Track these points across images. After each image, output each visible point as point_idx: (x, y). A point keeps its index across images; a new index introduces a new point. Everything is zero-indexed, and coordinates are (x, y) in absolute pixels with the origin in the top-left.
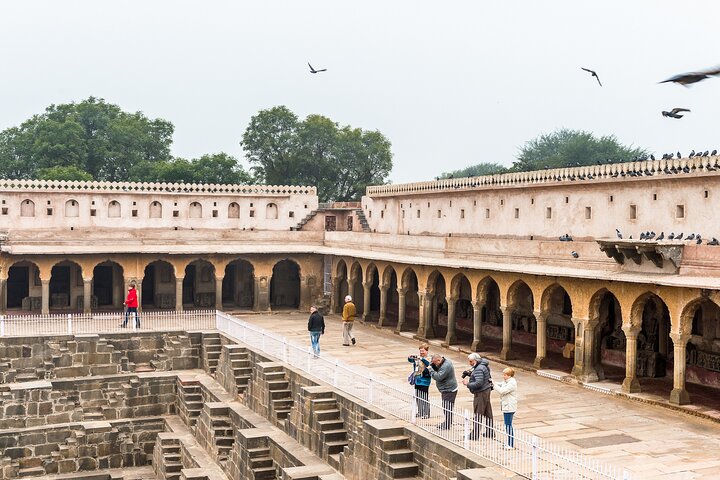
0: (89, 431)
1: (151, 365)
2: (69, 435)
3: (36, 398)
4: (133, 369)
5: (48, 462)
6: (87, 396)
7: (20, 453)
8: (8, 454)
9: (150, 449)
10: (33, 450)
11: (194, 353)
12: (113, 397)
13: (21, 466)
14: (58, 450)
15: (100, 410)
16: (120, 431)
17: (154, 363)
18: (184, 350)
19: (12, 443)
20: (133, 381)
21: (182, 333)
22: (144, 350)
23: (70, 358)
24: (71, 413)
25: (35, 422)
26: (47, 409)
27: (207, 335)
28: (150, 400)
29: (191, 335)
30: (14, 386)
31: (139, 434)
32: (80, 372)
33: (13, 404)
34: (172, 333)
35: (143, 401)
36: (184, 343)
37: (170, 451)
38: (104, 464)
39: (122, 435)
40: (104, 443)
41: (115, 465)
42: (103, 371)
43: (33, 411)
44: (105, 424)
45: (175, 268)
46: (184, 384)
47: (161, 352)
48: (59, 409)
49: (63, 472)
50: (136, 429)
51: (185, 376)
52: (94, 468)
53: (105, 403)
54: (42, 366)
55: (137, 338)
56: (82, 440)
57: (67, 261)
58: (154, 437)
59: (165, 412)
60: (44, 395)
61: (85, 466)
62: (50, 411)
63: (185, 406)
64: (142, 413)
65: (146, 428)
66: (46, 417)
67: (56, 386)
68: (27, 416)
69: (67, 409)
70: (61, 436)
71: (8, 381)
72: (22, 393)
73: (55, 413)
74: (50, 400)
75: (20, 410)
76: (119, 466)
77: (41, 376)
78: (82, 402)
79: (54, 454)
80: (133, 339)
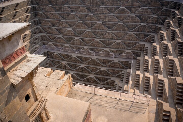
0: (154, 17)
1: (166, 7)
2: (150, 17)
3: (145, 10)
4: (163, 7)
5: (146, 21)
6: (154, 11)
7: (142, 19)
8: (140, 19)
9: (164, 22)
11: (175, 6)
12: (159, 12)
13: (142, 21)
14: (148, 19)
15: (156, 14)
16: (159, 18)
17: (167, 7)
18: (173, 5)
19: (141, 17)
20: (163, 9)
21: (173, 2)
22: (165, 4)
23: (152, 4)
24: (151, 13)
25: (145, 14)
26: (147, 12)
27: (178, 3)
29: (175, 2)
30: (142, 7)
31: (162, 19)
32: (153, 6)
33: (142, 10)
34: (171, 1)
35: (164, 13)
36: (173, 4)
37: (168, 23)
38: (155, 23)
39: (159, 19)
40: (156, 20)
41: (157, 24)
42: (158, 7)
43: (145, 12)
44: (157, 16)
46: (172, 11)
47: (168, 5)
48: (149, 12)
49: (148, 23)
50: (162, 18)
52: (153, 24)
53: (157, 13)
54: (147, 5)
56: (152, 18)
58: (165, 20)
59: (167, 16)
60: (147, 10)
62: (147, 13)
63: (172, 16)
64: (163, 15)
65: (164, 18)
67: (149, 8)
68: (144, 13)
69: (150, 13)
70: (149, 17)
71: (141, 7)
72: (143, 9)
73: (148, 13)
74: (148, 11)
75: (143, 12)
76: (158, 24)
77: (147, 6)
78: (153, 12)
79: (147, 20)
80: (164, 2)
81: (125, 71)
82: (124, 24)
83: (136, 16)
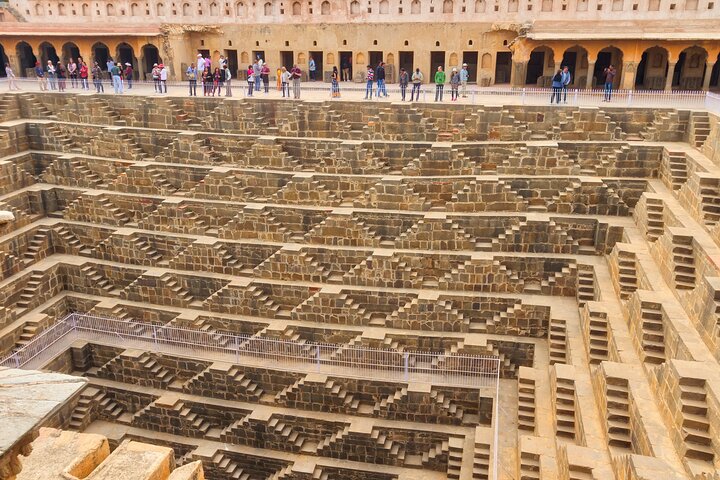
0: (584, 184)
1: (640, 136)
2: (568, 185)
3: (545, 154)
4: (624, 138)
5: (550, 203)
6: (585, 157)
7: (529, 194)
8: (520, 194)
9: (632, 204)
10: (539, 192)
11: (681, 128)
12: (605, 159)
13: (530, 204)
14: (558, 195)
15: (593, 168)
16: (609, 187)
17: (643, 134)
18: (672, 125)
19: (525, 185)
20: (624, 147)
21: (672, 110)
22: (635, 123)
23: (573, 125)
24: (570, 168)
25: (542, 172)
26: (552, 163)
27: (695, 114)
28: (637, 164)
29: (680, 112)
30: (529, 143)
31: (624, 190)
32: (580, 136)
33: (527, 157)
34: (662, 110)
35: (630, 165)
36: (673, 119)
37: (653, 208)
38: (593, 211)
39: (611, 190)
40: (595, 194)
41: (602, 213)
42: (599, 137)
43: (542, 163)
44: (598, 180)
45: (670, 53)
46: (671, 154)
47: (650, 125)
48: (561, 164)
49: (561, 212)
50: (622, 187)
51: (671, 147)
52: (584, 213)
53: (598, 163)
54: (550, 130)
55: (631, 113)
56: (577, 190)
57: (577, 46)
58: (638, 195)
59: (648, 176)
60: (551, 153)
61: (578, 210)
62: (554, 165)
63: (668, 173)
64: (628, 174)
65: (631, 187)
66: (551, 169)
67: (561, 146)
68: (537, 167)
69: (568, 165)
70: (562, 185)
71: (525, 139)
72: (534, 149)
73: (558, 167)
74: (556, 157)
75: (532, 162)
76: (604, 214)
77: (550, 137)
78: (580, 160)
79: (555, 198)
80: (628, 113)
81: (463, 437)
82: (448, 217)
83: (502, 182)
